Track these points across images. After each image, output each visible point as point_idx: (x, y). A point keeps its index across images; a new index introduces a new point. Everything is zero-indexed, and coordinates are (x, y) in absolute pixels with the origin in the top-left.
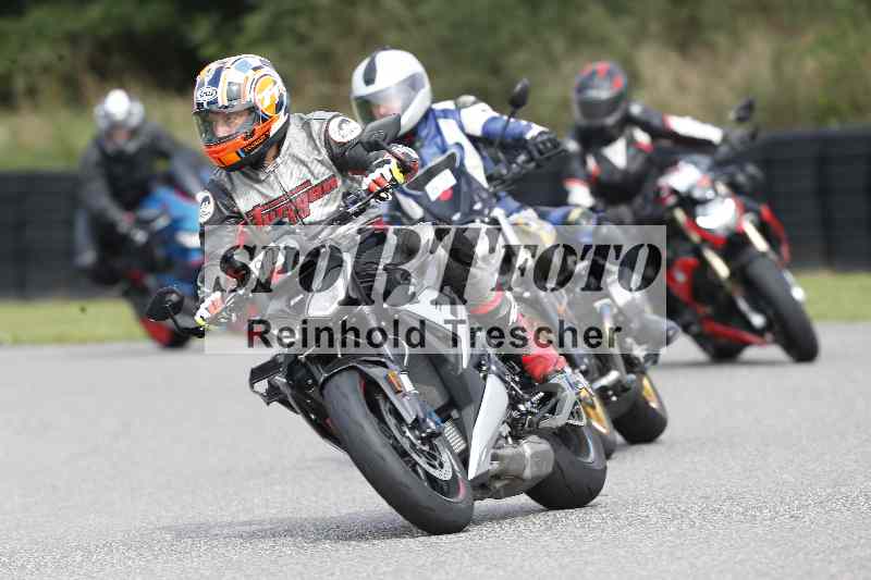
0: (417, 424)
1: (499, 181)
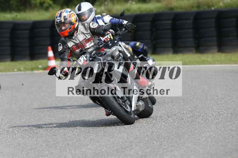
1: (119, 35)
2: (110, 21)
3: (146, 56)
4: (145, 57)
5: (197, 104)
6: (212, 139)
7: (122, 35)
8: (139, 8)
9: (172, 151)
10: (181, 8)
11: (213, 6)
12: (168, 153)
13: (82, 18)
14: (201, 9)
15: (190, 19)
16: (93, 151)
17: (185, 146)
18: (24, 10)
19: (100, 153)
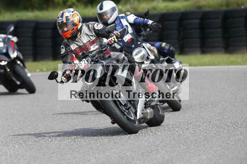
0: (125, 105)
1: (143, 36)
2: (134, 21)
3: (173, 57)
4: (173, 59)
5: (226, 107)
6: (241, 143)
7: (147, 36)
8: (166, 7)
9: (199, 155)
10: (210, 7)
11: (242, 4)
12: (195, 157)
13: (104, 18)
14: (230, 8)
15: (218, 18)
16: (117, 155)
17: (214, 150)
18: (47, 9)
19: (125, 157)
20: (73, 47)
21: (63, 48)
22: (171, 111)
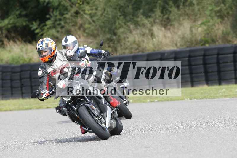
2: (91, 51)
20: (49, 70)
21: (40, 70)
22: (125, 119)
